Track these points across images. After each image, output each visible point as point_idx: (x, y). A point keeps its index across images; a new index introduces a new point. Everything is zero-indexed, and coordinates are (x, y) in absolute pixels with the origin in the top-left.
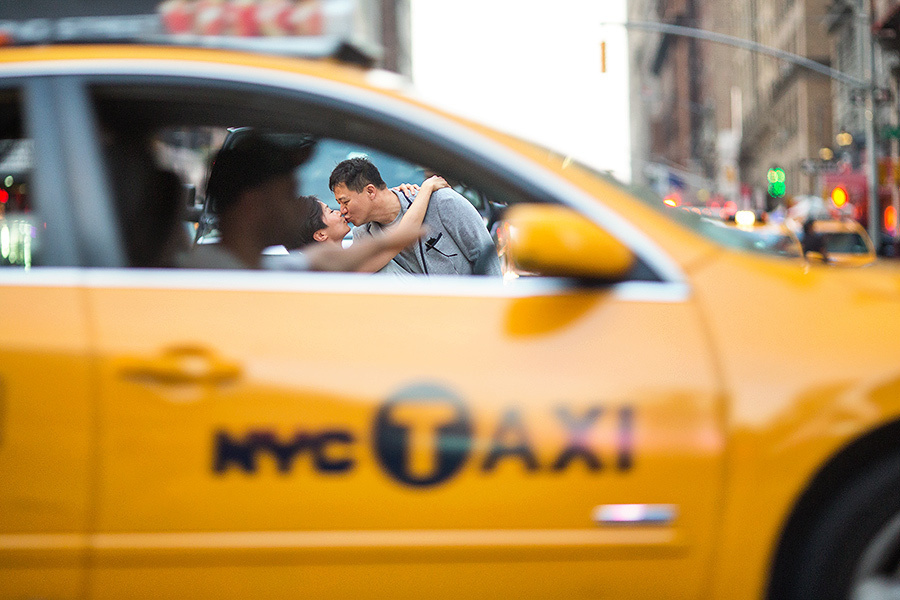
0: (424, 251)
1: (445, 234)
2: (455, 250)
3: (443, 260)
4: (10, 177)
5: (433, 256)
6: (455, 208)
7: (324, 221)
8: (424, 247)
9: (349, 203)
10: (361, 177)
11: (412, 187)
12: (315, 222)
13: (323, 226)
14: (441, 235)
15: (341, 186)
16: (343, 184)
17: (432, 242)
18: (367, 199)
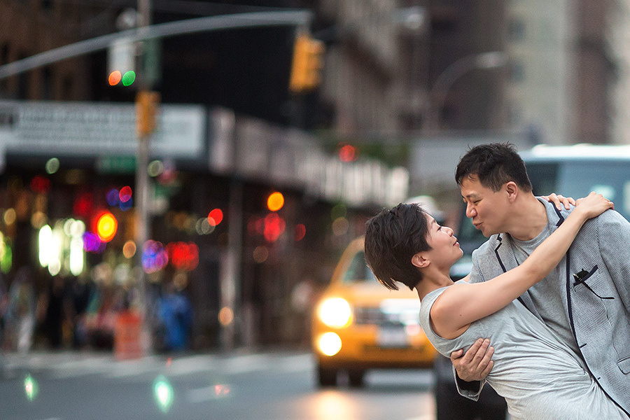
0: (571, 285)
1: (602, 267)
2: (610, 292)
3: (594, 302)
4: (55, 160)
5: (582, 295)
6: (621, 237)
7: (428, 241)
8: (572, 280)
9: (480, 204)
10: (500, 170)
11: (566, 200)
12: (416, 241)
13: (425, 248)
14: (596, 268)
15: (472, 179)
16: (476, 176)
17: (583, 276)
18: (505, 202)
